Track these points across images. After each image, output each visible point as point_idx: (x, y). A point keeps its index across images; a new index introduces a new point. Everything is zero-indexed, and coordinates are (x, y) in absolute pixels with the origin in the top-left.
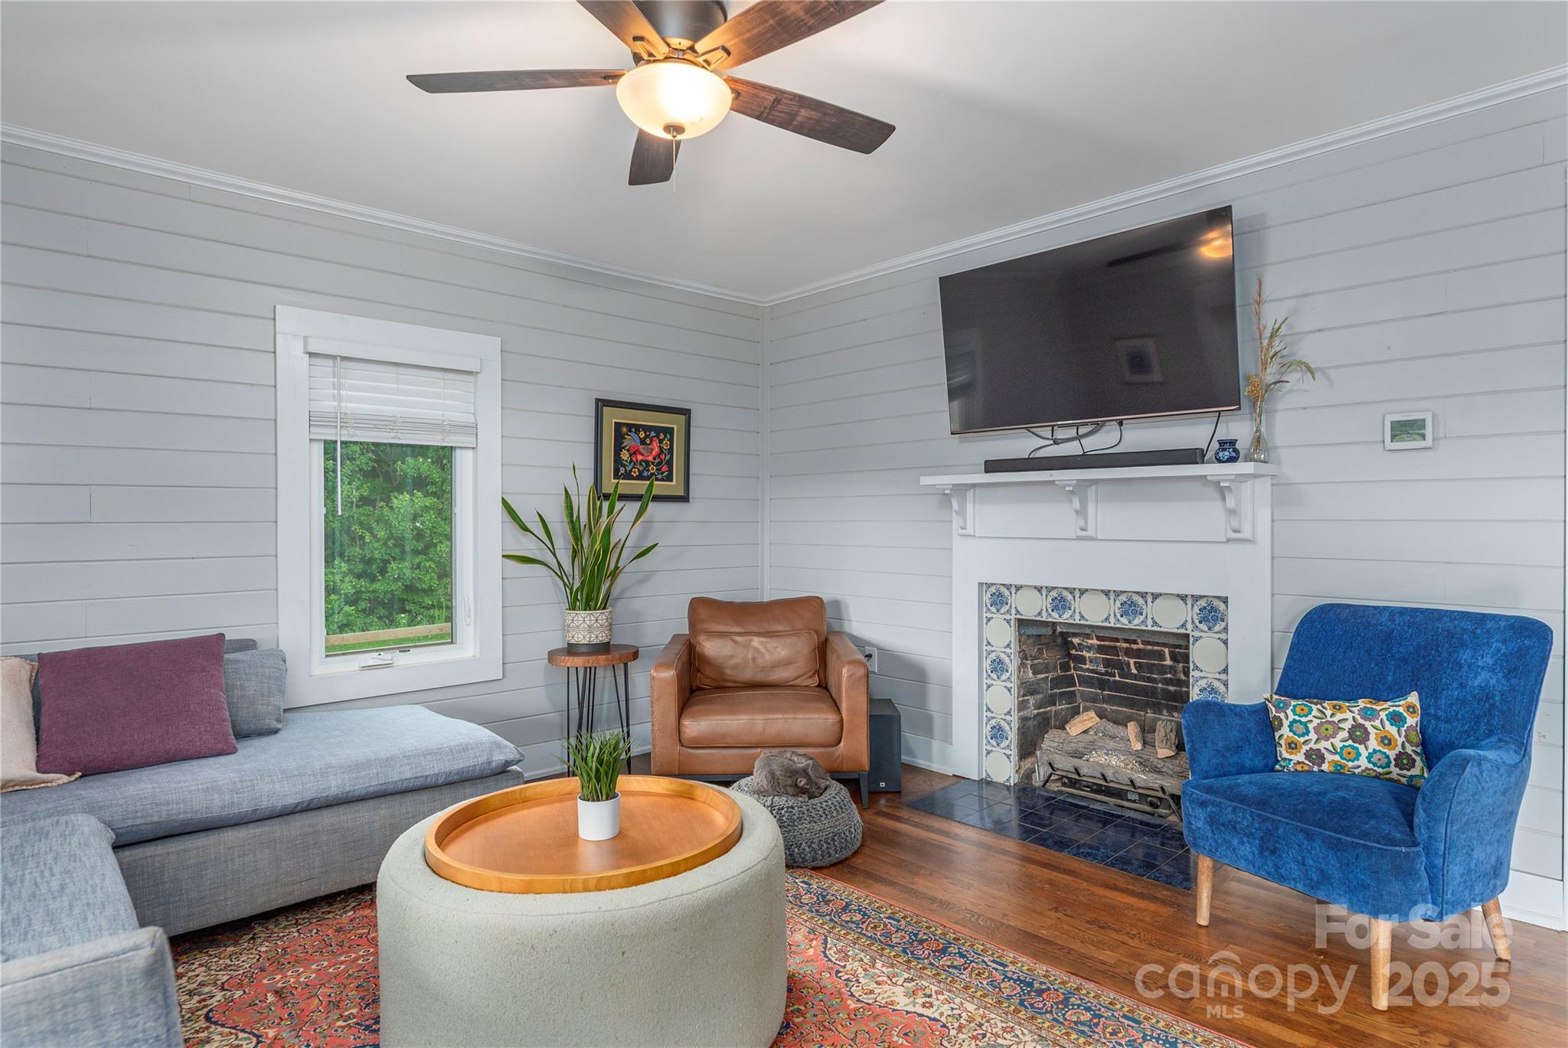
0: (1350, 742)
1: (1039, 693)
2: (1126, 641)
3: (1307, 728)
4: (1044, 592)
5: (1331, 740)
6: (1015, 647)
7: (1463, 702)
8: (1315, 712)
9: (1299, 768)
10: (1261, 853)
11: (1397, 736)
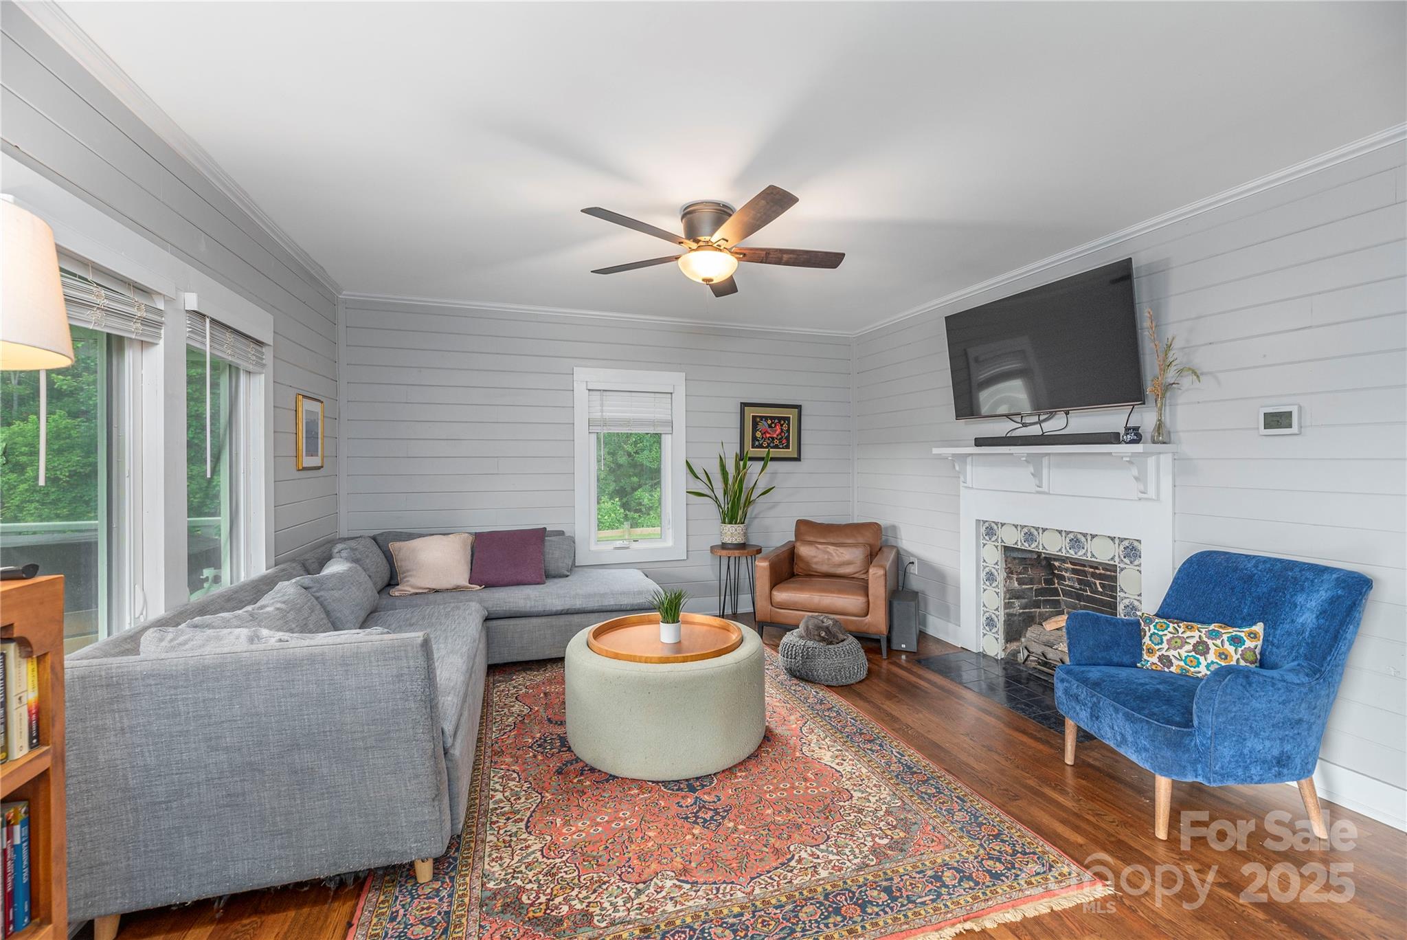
0: (1193, 653)
1: (1024, 598)
2: (1091, 567)
3: (1162, 640)
4: (1019, 528)
5: (1178, 650)
6: (1002, 565)
7: (1289, 634)
8: (1171, 629)
9: (1154, 667)
10: (1091, 718)
11: (1233, 653)
